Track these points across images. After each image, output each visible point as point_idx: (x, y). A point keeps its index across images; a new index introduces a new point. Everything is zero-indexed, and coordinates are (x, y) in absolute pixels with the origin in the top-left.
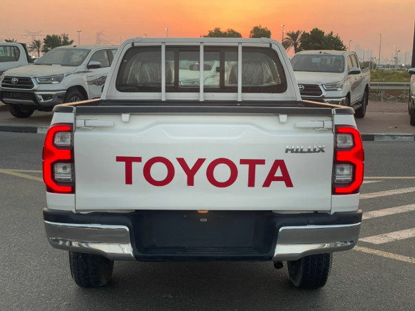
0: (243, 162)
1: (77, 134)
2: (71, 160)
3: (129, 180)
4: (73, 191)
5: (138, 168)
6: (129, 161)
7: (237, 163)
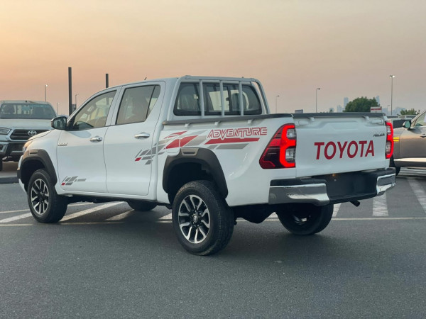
0: (360, 142)
1: (297, 129)
2: (294, 147)
3: (318, 158)
4: (295, 167)
5: (323, 148)
6: (319, 144)
7: (358, 143)
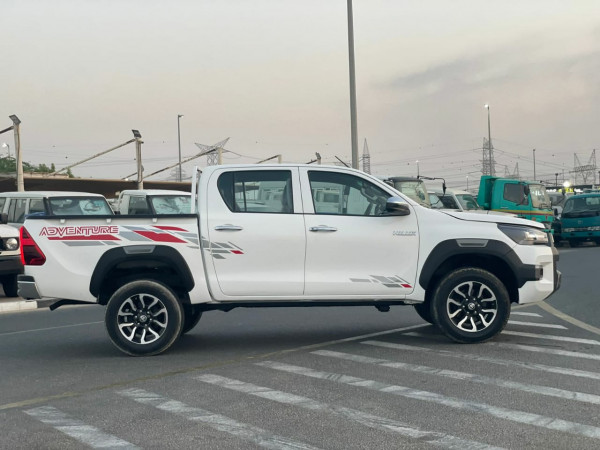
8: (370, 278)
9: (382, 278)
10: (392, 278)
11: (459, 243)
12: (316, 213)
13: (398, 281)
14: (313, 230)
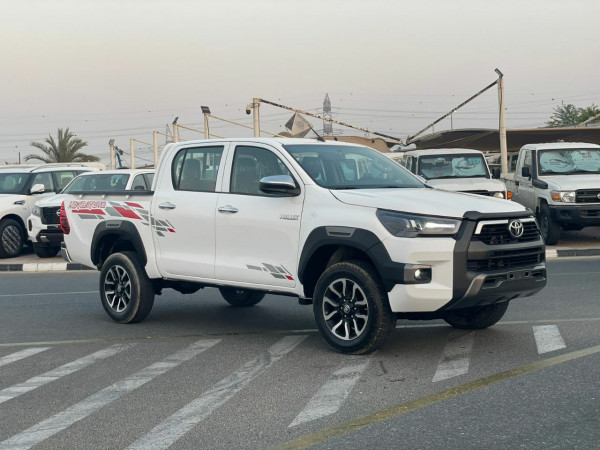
8: (262, 266)
9: (270, 267)
10: (279, 268)
11: (328, 231)
12: (231, 192)
13: (282, 271)
14: (221, 211)
